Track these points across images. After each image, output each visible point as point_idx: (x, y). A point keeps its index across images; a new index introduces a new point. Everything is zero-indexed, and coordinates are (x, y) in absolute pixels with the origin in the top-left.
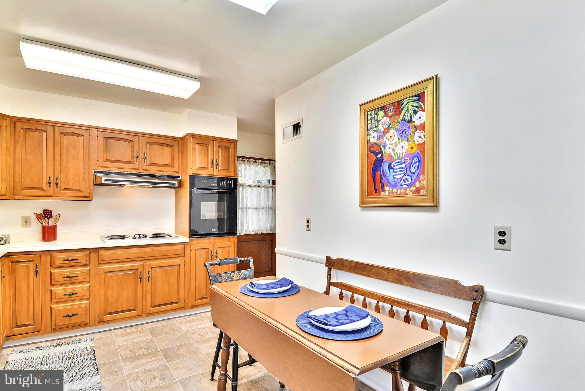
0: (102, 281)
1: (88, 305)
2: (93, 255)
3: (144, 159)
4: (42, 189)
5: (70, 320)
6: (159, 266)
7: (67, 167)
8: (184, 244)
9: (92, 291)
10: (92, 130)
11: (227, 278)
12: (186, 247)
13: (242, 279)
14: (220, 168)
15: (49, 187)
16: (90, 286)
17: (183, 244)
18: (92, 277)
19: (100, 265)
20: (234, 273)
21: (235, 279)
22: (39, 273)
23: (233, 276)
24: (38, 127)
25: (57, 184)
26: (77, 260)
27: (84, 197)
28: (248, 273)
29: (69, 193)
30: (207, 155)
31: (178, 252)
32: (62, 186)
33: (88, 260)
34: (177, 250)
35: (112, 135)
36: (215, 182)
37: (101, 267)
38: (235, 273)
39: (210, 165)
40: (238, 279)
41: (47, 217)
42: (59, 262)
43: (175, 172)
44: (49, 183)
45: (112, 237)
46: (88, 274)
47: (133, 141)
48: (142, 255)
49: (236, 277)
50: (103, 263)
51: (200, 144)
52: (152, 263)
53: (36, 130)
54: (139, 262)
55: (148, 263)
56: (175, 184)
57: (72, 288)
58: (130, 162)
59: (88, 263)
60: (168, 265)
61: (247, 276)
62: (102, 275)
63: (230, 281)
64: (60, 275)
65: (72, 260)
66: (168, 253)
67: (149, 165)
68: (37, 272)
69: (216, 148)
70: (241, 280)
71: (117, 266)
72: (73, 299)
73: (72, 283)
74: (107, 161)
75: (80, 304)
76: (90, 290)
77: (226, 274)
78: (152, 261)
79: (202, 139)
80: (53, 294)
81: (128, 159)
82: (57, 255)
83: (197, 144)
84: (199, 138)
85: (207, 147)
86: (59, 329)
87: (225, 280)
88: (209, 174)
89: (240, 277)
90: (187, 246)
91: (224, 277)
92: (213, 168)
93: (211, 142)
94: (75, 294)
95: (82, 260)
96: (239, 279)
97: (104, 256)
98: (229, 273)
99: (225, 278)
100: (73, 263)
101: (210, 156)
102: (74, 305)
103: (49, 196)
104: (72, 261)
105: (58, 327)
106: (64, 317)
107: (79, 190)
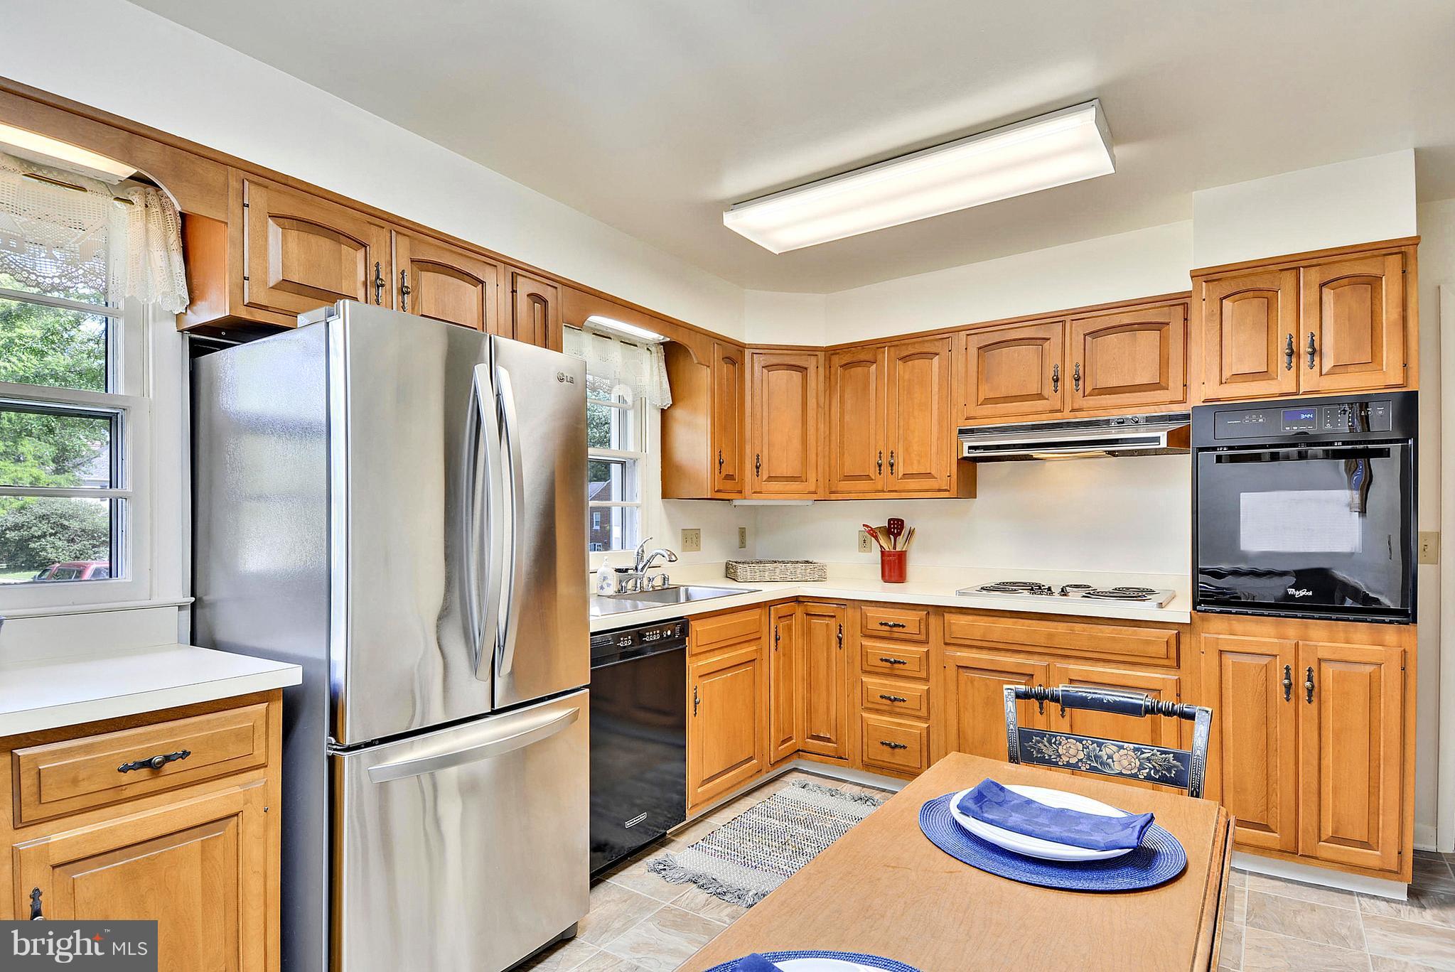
0: (952, 687)
1: (925, 734)
2: (933, 620)
3: (1076, 380)
4: (868, 477)
5: (893, 754)
6: (1092, 680)
7: (908, 429)
8: (1177, 626)
9: (933, 703)
10: (957, 337)
11: (1081, 756)
12: (1185, 639)
13: (1145, 778)
14: (1328, 364)
15: (880, 474)
16: (928, 690)
17: (1172, 626)
18: (933, 671)
19: (949, 648)
20: (1115, 748)
21: (1117, 768)
22: (844, 641)
23: (1110, 757)
24: (862, 356)
25: (892, 465)
26: (903, 626)
27: (940, 490)
28: (1179, 764)
29: (913, 484)
30: (1269, 327)
31: (1152, 650)
32: (901, 469)
33: (923, 631)
34: (1148, 642)
35: (997, 337)
36: (1303, 416)
37: (951, 651)
38: (1121, 748)
39: (1282, 360)
40: (1129, 772)
41: (893, 533)
42: (873, 625)
43: (1172, 402)
44: (880, 466)
45: (1003, 587)
46: (924, 662)
47: (1049, 339)
48: (1043, 641)
49: (1125, 763)
50: (954, 644)
51: (1237, 297)
52: (1071, 666)
53: (859, 363)
54: (1036, 657)
55: (1061, 664)
56: (1157, 439)
57: (895, 687)
58: (1040, 396)
59: (923, 637)
60: (1122, 684)
61: (1170, 773)
62: (952, 671)
63: (1093, 769)
64: (874, 654)
65: (895, 625)
66: (1118, 647)
67: (1090, 395)
68: (840, 639)
69: (1308, 296)
70: (1141, 780)
71: (985, 656)
72: (898, 710)
73: (896, 676)
74: (988, 401)
75: (911, 726)
76: (928, 700)
77: (1081, 741)
78: (1072, 661)
79: (1249, 275)
80: (865, 689)
81: (1034, 389)
82: (871, 612)
83: (1225, 298)
84: (1235, 277)
85: (1268, 298)
86: (874, 766)
87: (1073, 761)
88: (1277, 391)
89: (1141, 768)
90: (1188, 635)
91: (1071, 750)
92: (1294, 369)
93: (1289, 278)
94: (900, 700)
95: (912, 629)
96: (1135, 776)
97: (953, 627)
98: (1093, 743)
99: (1072, 752)
100: (897, 632)
101: (1284, 327)
102: (900, 725)
103: (879, 491)
104: (894, 628)
105: (873, 762)
106: (882, 743)
107: (928, 475)
